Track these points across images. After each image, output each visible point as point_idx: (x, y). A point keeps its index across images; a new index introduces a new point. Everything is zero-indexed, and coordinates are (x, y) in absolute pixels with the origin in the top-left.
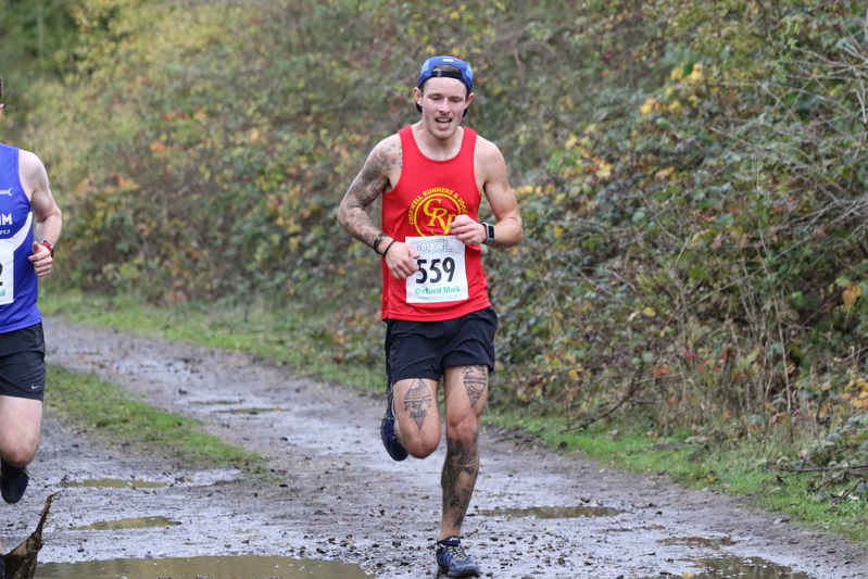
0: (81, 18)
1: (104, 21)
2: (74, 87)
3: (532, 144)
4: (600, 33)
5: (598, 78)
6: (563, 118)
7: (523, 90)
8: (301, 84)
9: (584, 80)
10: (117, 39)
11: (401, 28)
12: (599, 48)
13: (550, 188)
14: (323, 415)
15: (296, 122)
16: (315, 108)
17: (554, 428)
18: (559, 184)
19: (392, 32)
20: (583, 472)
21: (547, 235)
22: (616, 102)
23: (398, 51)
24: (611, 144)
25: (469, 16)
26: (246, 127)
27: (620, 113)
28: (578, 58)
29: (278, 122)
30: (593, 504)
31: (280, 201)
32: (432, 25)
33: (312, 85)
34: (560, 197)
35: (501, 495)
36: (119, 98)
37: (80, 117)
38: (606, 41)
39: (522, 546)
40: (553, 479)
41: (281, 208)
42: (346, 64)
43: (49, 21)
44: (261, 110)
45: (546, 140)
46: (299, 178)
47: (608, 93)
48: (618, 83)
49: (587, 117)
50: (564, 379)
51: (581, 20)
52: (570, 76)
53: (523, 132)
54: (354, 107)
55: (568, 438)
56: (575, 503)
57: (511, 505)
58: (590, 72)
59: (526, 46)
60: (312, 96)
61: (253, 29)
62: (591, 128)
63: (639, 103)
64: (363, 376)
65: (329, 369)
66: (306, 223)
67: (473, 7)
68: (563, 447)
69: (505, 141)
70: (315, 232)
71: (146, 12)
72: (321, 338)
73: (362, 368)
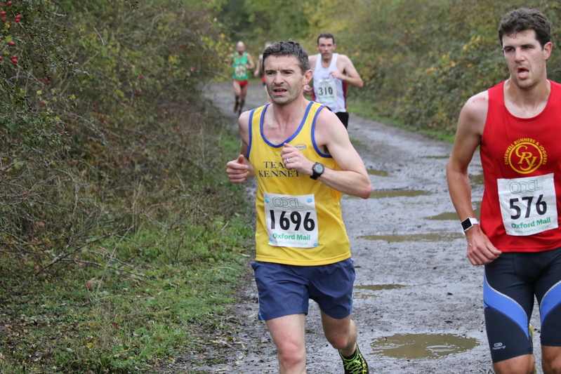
0: (310, 22)
1: (316, 24)
2: (308, 41)
3: (433, 57)
4: (452, 27)
5: (451, 39)
6: (442, 50)
7: (430, 42)
8: (370, 40)
9: (447, 40)
11: (397, 25)
12: (452, 31)
13: (438, 69)
14: (376, 130)
15: (368, 51)
16: (374, 47)
17: (439, 134)
18: (441, 67)
19: (395, 26)
21: (438, 81)
22: (457, 46)
23: (397, 31)
24: (455, 57)
25: (416, 22)
26: (355, 51)
27: (458, 49)
28: (446, 34)
29: (364, 51)
32: (406, 25)
33: (373, 41)
34: (441, 72)
35: (425, 152)
38: (454, 29)
39: (431, 166)
40: (439, 148)
42: (382, 35)
43: (301, 24)
45: (437, 56)
46: (369, 66)
47: (454, 43)
48: (457, 41)
49: (449, 49)
50: (442, 121)
51: (447, 24)
52: (444, 39)
53: (431, 54)
54: (384, 47)
55: (443, 137)
56: (444, 154)
57: (427, 155)
58: (449, 37)
59: (431, 31)
60: (373, 44)
61: (357, 25)
62: (450, 53)
63: (462, 46)
64: (387, 120)
65: (377, 118)
66: (371, 78)
67: (417, 20)
68: (442, 140)
69: (425, 56)
70: (373, 81)
71: (328, 21)
72: (375, 109)
73: (386, 118)
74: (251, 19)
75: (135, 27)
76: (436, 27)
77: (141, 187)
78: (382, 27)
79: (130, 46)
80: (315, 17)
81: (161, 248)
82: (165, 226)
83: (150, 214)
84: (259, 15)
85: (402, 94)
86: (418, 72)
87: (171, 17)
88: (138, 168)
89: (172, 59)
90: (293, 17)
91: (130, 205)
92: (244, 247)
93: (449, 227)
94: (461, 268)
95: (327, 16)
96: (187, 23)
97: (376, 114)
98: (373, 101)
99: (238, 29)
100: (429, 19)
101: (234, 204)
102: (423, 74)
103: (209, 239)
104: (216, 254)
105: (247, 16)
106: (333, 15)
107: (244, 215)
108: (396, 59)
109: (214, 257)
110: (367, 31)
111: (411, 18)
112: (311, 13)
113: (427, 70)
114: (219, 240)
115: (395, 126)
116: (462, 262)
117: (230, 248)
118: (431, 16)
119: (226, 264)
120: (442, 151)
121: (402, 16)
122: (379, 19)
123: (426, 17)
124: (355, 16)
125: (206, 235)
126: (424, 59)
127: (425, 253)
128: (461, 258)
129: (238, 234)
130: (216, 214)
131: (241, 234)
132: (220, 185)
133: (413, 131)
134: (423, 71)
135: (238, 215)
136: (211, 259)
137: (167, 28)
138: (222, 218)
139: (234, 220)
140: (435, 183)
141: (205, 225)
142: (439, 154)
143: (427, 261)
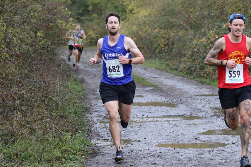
0: (127, 10)
1: (131, 11)
2: (126, 22)
3: (205, 32)
4: (216, 13)
5: (216, 21)
6: (210, 28)
7: (203, 23)
8: (165, 22)
9: (213, 21)
10: (133, 14)
11: (182, 12)
12: (216, 16)
13: (208, 40)
14: (168, 78)
15: (164, 28)
16: (167, 26)
17: (208, 81)
18: (209, 39)
19: (180, 13)
20: (213, 89)
21: (207, 48)
22: (219, 25)
23: (181, 16)
24: (218, 32)
25: (194, 10)
26: (155, 29)
27: (220, 27)
28: (212, 18)
29: (161, 28)
30: (215, 94)
31: (161, 42)
32: (187, 12)
33: (166, 22)
34: (209, 41)
35: (199, 92)
36: (133, 24)
37: (127, 27)
38: (217, 14)
39: (202, 101)
40: (208, 90)
41: (161, 43)
42: (172, 18)
43: (122, 11)
44: (158, 26)
45: (207, 32)
46: (164, 38)
47: (218, 24)
48: (219, 22)
49: (214, 28)
50: (210, 72)
51: (213, 11)
52: (211, 21)
53: (203, 30)
54: (174, 26)
55: (210, 83)
56: (211, 94)
57: (200, 94)
58: (214, 20)
59: (204, 15)
60: (167, 24)
61: (157, 12)
62: (215, 29)
63: (223, 25)
64: (175, 72)
65: (169, 70)
66: (165, 46)
67: (194, 9)
68: (209, 84)
69: (200, 31)
70: (167, 47)
71: (138, 9)
72: (168, 65)
73: (175, 71)
74: (90, 8)
75: (16, 14)
76: (206, 13)
77: (19, 115)
78: (172, 13)
79: (13, 26)
80: (130, 7)
81: (31, 152)
82: (34, 139)
83: (25, 131)
84: (95, 5)
85: (185, 55)
86: (195, 42)
87: (39, 7)
88: (17, 102)
89: (39, 34)
90: (116, 7)
91: (12, 125)
92: (84, 152)
93: (213, 139)
94: (220, 164)
95: (138, 7)
96: (49, 11)
97: (168, 68)
98: (167, 60)
99: (82, 15)
100: (202, 8)
101: (78, 125)
102: (197, 43)
103: (62, 147)
104: (66, 156)
105: (88, 6)
106: (141, 6)
107: (84, 132)
108: (181, 33)
109: (65, 158)
110: (163, 16)
111: (191, 8)
112: (128, 4)
113: (201, 40)
114: (68, 148)
115: (180, 76)
116: (220, 161)
117: (75, 152)
118: (203, 6)
119: (72, 162)
120: (209, 92)
121: (185, 6)
122: (171, 8)
123: (200, 7)
124: (155, 6)
125: (60, 144)
126: (198, 33)
127: (197, 156)
128: (220, 158)
129: (80, 144)
130: (67, 131)
131: (82, 144)
132: (69, 113)
133: (192, 79)
134: (198, 41)
135: (80, 132)
136: (63, 159)
137: (36, 14)
138: (70, 133)
139: (78, 135)
140: (204, 112)
141: (60, 138)
142: (207, 93)
143: (198, 160)
